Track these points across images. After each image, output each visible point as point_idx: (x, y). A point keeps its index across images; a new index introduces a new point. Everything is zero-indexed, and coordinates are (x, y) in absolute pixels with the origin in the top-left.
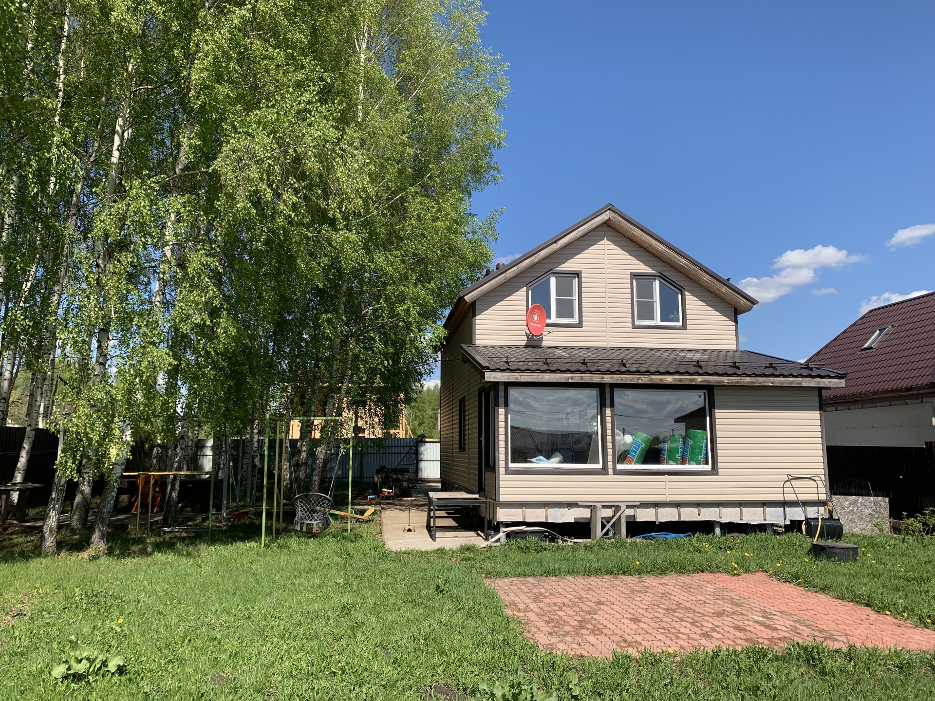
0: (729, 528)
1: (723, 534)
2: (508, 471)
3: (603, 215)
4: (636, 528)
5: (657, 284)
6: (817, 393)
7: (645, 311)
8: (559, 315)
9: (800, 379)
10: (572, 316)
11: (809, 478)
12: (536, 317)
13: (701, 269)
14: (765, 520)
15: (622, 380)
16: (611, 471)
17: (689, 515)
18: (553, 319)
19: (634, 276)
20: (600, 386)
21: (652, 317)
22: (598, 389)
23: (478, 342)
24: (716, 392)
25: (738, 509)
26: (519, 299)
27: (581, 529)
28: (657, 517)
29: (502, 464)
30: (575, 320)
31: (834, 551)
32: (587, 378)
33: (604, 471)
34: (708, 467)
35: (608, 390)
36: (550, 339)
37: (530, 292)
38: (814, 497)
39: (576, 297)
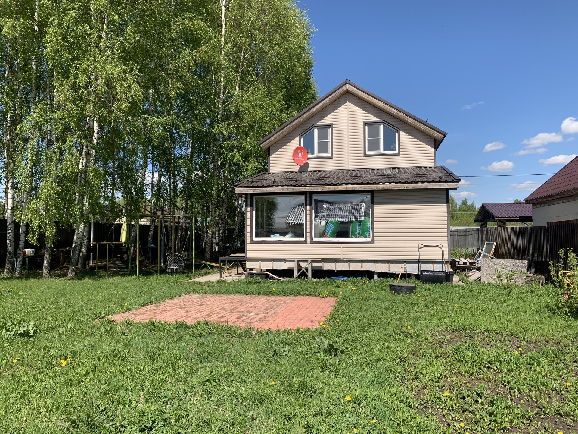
2: (252, 242)
3: (344, 87)
5: (382, 127)
6: (445, 192)
8: (319, 152)
10: (327, 152)
11: (436, 246)
12: (300, 154)
16: (309, 241)
17: (355, 267)
18: (316, 154)
19: (366, 124)
21: (378, 149)
23: (271, 171)
24: (374, 194)
26: (295, 143)
28: (336, 268)
29: (249, 238)
30: (329, 154)
33: (305, 242)
34: (370, 239)
35: (308, 195)
36: (313, 166)
37: (302, 139)
38: (440, 258)
39: (330, 140)
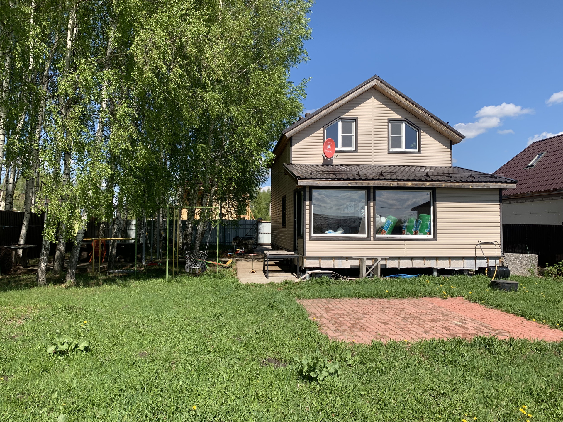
0: (442, 272)
1: (438, 275)
2: (311, 239)
3: (372, 82)
4: (386, 272)
5: (404, 126)
6: (499, 192)
7: (396, 143)
8: (343, 145)
9: (489, 184)
10: (351, 146)
11: (491, 243)
12: (329, 147)
13: (431, 116)
14: (463, 267)
15: (381, 184)
16: (372, 238)
17: (418, 264)
18: (340, 148)
19: (390, 121)
20: (367, 188)
21: (400, 147)
22: (366, 190)
23: (293, 162)
24: (437, 191)
25: (448, 261)
26: (319, 135)
27: (354, 272)
28: (399, 265)
29: (308, 234)
30: (353, 148)
31: (504, 285)
32: (359, 183)
33: (368, 238)
34: (431, 236)
35: (372, 190)
36: (338, 160)
37: (326, 131)
38: (494, 254)
39: (354, 134)
